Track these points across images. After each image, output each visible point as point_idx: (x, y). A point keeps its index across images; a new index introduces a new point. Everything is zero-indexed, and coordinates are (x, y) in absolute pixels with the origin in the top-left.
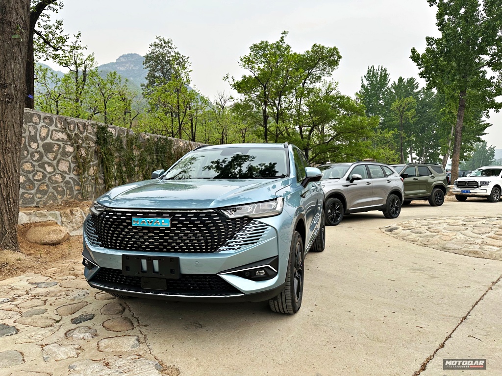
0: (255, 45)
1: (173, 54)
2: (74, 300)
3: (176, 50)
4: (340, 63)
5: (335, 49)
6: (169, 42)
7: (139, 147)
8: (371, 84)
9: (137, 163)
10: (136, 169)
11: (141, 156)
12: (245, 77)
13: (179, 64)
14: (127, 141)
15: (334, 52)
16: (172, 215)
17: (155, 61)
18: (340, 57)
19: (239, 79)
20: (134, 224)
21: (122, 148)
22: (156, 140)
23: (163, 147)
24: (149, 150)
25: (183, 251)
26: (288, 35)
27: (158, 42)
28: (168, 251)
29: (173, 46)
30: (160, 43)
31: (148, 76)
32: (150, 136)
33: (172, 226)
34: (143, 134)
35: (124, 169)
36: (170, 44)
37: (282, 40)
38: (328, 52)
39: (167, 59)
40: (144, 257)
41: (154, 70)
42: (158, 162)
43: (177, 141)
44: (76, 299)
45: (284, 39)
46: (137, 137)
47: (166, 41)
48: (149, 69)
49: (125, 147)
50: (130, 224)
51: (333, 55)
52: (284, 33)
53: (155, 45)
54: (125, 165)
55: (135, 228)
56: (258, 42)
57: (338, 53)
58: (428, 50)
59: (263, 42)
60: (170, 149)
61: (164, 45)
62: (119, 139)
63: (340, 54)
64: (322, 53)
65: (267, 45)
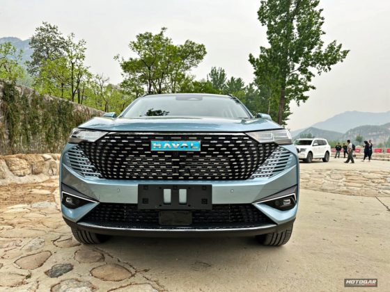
0: (141, 35)
1: (58, 38)
2: (30, 249)
3: (61, 36)
4: (204, 57)
5: (202, 45)
6: (54, 28)
7: (42, 107)
8: (214, 80)
9: (41, 121)
10: (41, 127)
11: (45, 116)
12: (131, 59)
13: (63, 47)
14: (32, 100)
15: (201, 47)
16: (200, 137)
17: (41, 43)
18: (205, 53)
19: (127, 60)
20: (153, 149)
21: (28, 106)
22: (58, 102)
23: (64, 109)
24: (52, 111)
25: (213, 179)
26: (167, 30)
27: (44, 26)
28: (196, 179)
29: (58, 32)
30: (46, 28)
31: (34, 55)
32: (54, 98)
33: (202, 150)
34: (47, 96)
35: (29, 127)
36: (55, 30)
37: (161, 34)
38: (198, 48)
39: (52, 42)
40: (167, 187)
41: (39, 51)
42: (60, 122)
43: (77, 105)
44: (33, 248)
45: (164, 33)
46: (42, 97)
47: (52, 27)
48: (34, 49)
49: (30, 106)
50: (149, 148)
51: (200, 50)
52: (164, 29)
53: (41, 29)
54: (29, 123)
55: (155, 153)
56: (143, 33)
57: (204, 49)
58: (261, 56)
59: (147, 33)
60: (71, 111)
61: (50, 30)
62: (25, 98)
63: (206, 50)
64: (192, 48)
65: (151, 36)
